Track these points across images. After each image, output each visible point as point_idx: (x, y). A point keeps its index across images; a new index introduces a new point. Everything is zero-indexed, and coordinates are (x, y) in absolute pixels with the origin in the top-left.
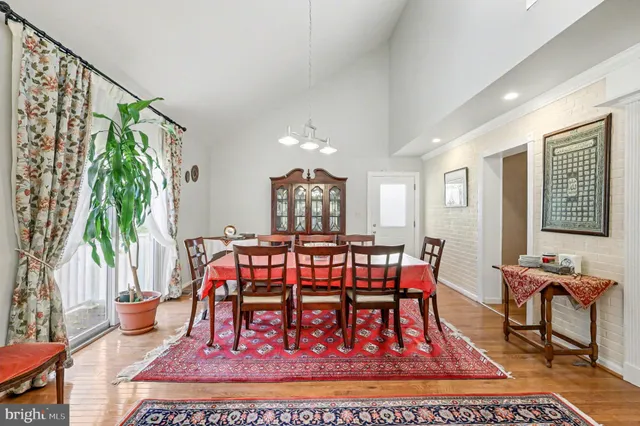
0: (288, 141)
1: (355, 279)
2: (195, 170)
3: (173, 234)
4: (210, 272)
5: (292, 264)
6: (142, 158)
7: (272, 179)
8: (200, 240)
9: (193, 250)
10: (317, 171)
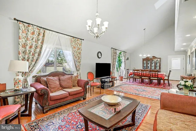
0: (141, 55)
1: (150, 75)
2: (128, 58)
3: (125, 69)
4: (129, 73)
5: (140, 72)
6: (121, 58)
7: (143, 59)
8: (128, 69)
9: (128, 71)
10: (153, 57)
